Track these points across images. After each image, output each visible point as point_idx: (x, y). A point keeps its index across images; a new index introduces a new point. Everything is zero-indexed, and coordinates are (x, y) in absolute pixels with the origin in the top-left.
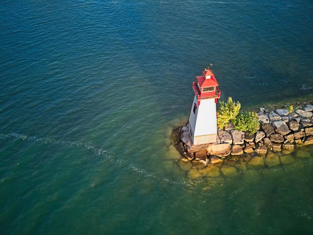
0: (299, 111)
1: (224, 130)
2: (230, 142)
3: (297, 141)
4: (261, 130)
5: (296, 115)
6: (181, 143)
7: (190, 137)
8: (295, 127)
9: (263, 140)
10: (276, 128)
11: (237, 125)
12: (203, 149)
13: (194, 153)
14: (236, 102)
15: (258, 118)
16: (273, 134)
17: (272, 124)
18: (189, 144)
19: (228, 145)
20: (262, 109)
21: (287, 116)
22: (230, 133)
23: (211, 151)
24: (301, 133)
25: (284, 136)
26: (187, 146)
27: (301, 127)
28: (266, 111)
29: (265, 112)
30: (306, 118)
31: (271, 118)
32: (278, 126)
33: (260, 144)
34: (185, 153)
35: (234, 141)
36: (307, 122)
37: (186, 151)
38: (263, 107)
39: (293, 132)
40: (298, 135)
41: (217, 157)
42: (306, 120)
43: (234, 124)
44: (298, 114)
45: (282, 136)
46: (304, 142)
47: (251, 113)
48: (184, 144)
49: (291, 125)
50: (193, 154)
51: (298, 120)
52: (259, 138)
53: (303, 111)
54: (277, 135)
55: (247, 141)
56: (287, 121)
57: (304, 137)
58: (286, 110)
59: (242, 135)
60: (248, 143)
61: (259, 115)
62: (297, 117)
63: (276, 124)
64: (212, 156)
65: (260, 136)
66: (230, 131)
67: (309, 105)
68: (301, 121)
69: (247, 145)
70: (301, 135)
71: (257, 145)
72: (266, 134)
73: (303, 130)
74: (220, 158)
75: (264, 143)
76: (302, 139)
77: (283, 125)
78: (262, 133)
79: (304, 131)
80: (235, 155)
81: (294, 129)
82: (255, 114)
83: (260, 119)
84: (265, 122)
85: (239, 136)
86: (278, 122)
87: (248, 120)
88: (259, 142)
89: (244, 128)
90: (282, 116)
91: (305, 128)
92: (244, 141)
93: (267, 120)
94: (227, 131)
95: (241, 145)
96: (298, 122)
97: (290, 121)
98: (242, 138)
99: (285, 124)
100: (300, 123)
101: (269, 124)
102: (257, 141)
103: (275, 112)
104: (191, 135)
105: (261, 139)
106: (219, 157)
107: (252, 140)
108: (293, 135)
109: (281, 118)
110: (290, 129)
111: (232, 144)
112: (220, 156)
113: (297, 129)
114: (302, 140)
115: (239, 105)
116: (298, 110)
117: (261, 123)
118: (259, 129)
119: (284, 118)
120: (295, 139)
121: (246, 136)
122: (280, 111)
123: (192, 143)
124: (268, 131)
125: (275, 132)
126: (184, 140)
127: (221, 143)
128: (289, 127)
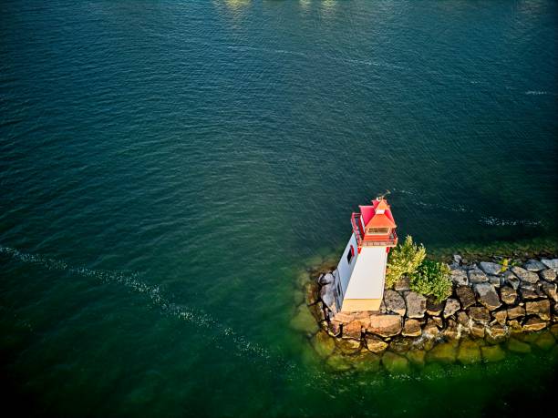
0: (517, 270)
1: (393, 289)
2: (402, 312)
3: (511, 323)
4: (454, 296)
5: (512, 277)
6: (320, 304)
7: (335, 295)
8: (509, 298)
9: (456, 314)
10: (478, 296)
11: (415, 283)
12: (356, 321)
13: (341, 326)
14: (419, 245)
15: (450, 275)
16: (473, 306)
17: (472, 287)
18: (333, 308)
19: (399, 318)
20: (457, 257)
21: (497, 276)
22: (403, 297)
23: (370, 325)
24: (519, 309)
25: (491, 312)
26: (330, 311)
27: (520, 299)
28: (463, 261)
29: (461, 263)
30: (528, 284)
31: (472, 277)
32: (482, 294)
33: (450, 321)
34: (325, 323)
35: (409, 312)
36: (530, 292)
37: (328, 319)
38: (459, 253)
39: (505, 307)
40: (513, 313)
41: (378, 336)
42: (528, 288)
43: (412, 281)
44: (515, 274)
45: (487, 311)
46: (522, 325)
47: (440, 264)
48: (325, 306)
49: (504, 294)
50: (338, 327)
51: (515, 285)
52: (450, 312)
53: (524, 271)
54: (479, 309)
55: (431, 313)
56: (498, 285)
57: (522, 317)
58: (497, 266)
59: (422, 302)
60: (431, 317)
61: (453, 269)
62: (514, 280)
63: (479, 288)
64: (370, 333)
65: (451, 307)
66: (403, 292)
67: (533, 261)
68: (519, 287)
69: (430, 321)
70: (518, 312)
71: (445, 322)
72: (461, 306)
73: (521, 304)
74: (383, 339)
75: (457, 319)
76: (519, 319)
77: (491, 292)
78: (455, 302)
79: (524, 307)
80: (408, 337)
81: (508, 302)
82: (445, 267)
83: (453, 277)
84: (462, 282)
85: (417, 304)
86: (483, 286)
87: (434, 277)
88: (450, 318)
89: (426, 289)
90: (489, 275)
91: (525, 301)
92: (426, 313)
93: (465, 279)
94: (397, 292)
95: (419, 320)
96: (515, 288)
97: (502, 286)
98: (422, 308)
99: (494, 290)
100: (518, 291)
101: (468, 287)
102: (445, 316)
103: (478, 265)
104: (338, 293)
105: (452, 313)
106: (381, 337)
107: (437, 314)
108: (505, 312)
109: (487, 279)
110: (501, 301)
111: (405, 317)
112: (384, 336)
113: (512, 301)
114: (519, 321)
115: (423, 250)
116: (516, 268)
117: (455, 283)
118: (450, 293)
119: (492, 279)
120: (508, 319)
121: (429, 305)
122: (487, 265)
123: (339, 307)
124: (466, 299)
125: (477, 303)
126: (326, 299)
127: (386, 314)
128: (500, 296)
